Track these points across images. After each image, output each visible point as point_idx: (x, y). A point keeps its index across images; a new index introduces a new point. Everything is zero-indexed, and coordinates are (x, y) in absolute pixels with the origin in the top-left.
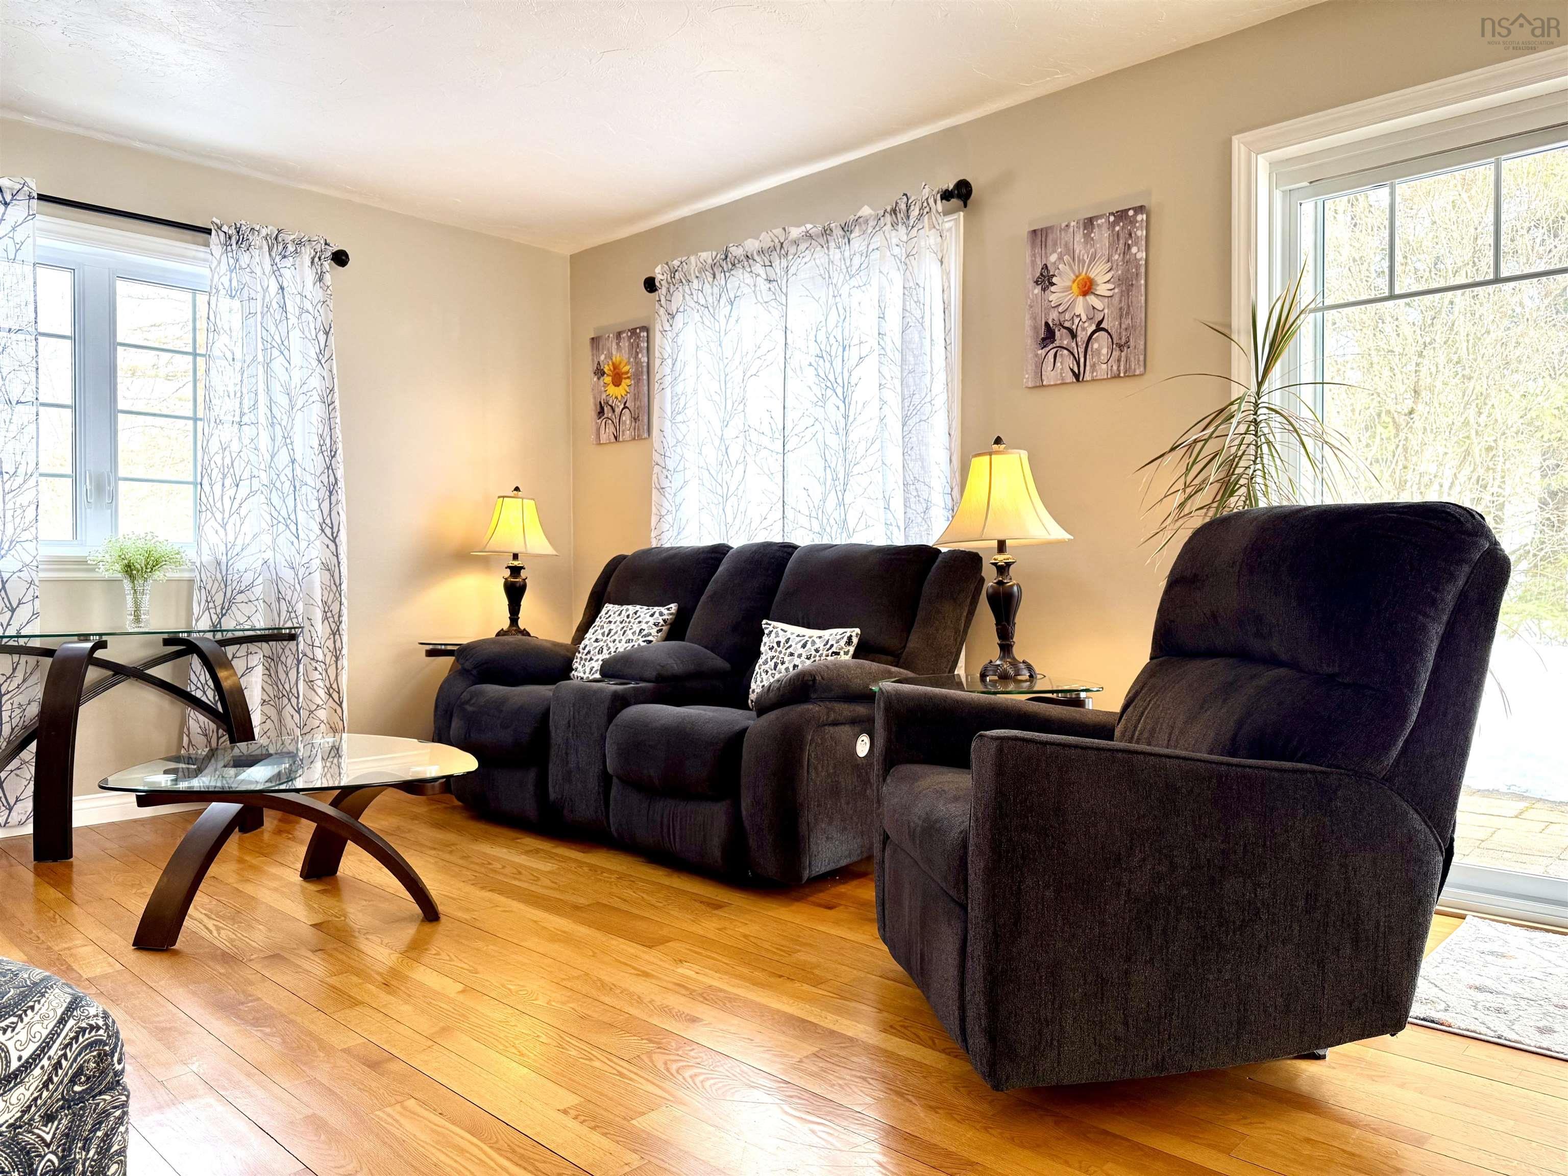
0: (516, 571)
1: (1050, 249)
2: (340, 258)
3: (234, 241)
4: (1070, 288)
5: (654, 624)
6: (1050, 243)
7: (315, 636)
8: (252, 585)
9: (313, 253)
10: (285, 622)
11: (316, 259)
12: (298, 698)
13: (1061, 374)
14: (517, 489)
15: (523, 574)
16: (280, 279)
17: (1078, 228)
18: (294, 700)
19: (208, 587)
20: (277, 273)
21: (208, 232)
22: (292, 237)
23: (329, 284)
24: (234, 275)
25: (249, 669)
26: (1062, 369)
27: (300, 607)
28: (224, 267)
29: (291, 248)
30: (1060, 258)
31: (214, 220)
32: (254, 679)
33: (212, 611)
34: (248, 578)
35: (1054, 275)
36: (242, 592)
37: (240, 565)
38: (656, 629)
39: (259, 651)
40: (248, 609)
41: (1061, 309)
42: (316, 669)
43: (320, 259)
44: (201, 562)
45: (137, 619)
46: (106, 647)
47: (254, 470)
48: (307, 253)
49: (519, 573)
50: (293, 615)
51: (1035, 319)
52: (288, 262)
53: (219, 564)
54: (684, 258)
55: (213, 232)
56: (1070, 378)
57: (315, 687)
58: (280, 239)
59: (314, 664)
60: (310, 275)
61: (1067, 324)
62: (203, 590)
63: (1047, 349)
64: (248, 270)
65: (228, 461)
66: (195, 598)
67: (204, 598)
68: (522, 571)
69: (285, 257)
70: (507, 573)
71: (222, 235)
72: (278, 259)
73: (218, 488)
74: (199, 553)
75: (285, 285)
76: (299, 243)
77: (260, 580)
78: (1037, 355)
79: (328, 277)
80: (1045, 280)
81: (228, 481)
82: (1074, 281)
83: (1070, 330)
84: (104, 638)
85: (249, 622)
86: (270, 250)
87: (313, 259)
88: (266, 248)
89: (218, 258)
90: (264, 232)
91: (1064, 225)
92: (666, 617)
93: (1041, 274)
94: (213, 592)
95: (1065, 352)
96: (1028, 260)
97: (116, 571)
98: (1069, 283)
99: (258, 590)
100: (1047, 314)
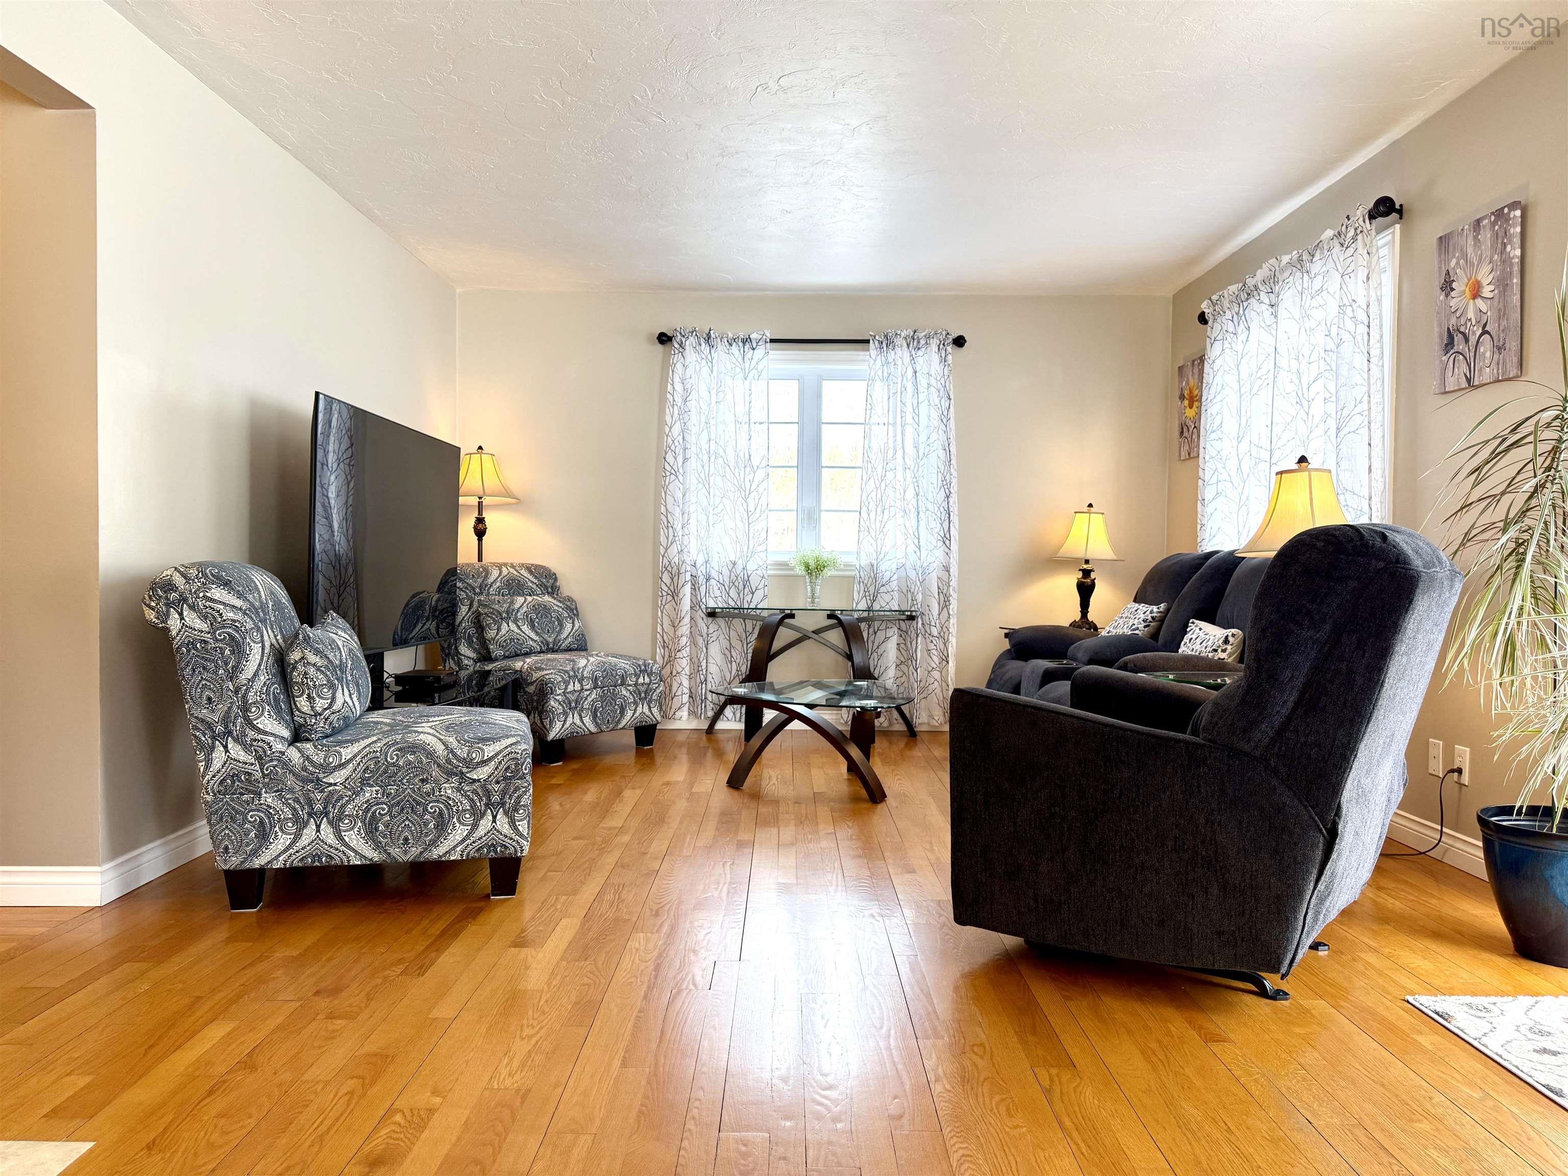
0: (1086, 573)
1: (1451, 255)
2: (959, 342)
3: (884, 345)
4: (1464, 292)
5: (1143, 621)
6: (1451, 248)
7: (931, 618)
8: (889, 581)
9: (938, 342)
10: (911, 608)
11: (941, 346)
12: (916, 661)
13: (1458, 379)
14: (1090, 505)
15: (1093, 575)
16: (914, 365)
17: (1470, 230)
18: (914, 662)
19: (866, 582)
20: (913, 362)
21: (868, 341)
22: (923, 334)
23: (950, 362)
24: (885, 367)
25: (887, 638)
26: (1458, 374)
27: (920, 597)
28: (879, 362)
29: (923, 342)
30: (1458, 263)
31: (871, 333)
32: (889, 645)
33: (868, 598)
34: (887, 575)
35: (1454, 281)
36: (883, 585)
37: (883, 567)
38: (1144, 624)
39: (894, 626)
40: (887, 597)
41: (1458, 314)
42: (932, 642)
43: (944, 344)
44: (860, 565)
45: (813, 602)
46: (794, 618)
47: (892, 502)
48: (934, 343)
49: (1089, 575)
50: (915, 603)
51: (1441, 325)
52: (920, 353)
53: (872, 566)
54: (1221, 293)
55: (871, 341)
56: (1464, 384)
57: (931, 655)
58: (915, 337)
59: (931, 638)
60: (936, 358)
61: (1462, 329)
62: (862, 584)
63: (1449, 355)
64: (893, 363)
65: (879, 496)
66: (855, 588)
67: (862, 589)
68: (1092, 573)
69: (919, 349)
70: (1080, 575)
71: (876, 342)
72: (913, 352)
73: (872, 515)
74: (858, 559)
75: (918, 369)
76: (928, 337)
77: (895, 577)
78: (1441, 361)
79: (950, 357)
80: (1447, 286)
81: (879, 510)
82: (1467, 286)
83: (1463, 334)
84: (794, 612)
85: (888, 606)
86: (908, 345)
87: (939, 346)
88: (905, 345)
89: (874, 358)
90: (903, 334)
91: (1460, 230)
92: (1154, 615)
93: (1445, 280)
94: (869, 585)
95: (1461, 357)
96: (1436, 269)
97: (800, 570)
98: (1463, 288)
99: (894, 584)
100: (1449, 320)
